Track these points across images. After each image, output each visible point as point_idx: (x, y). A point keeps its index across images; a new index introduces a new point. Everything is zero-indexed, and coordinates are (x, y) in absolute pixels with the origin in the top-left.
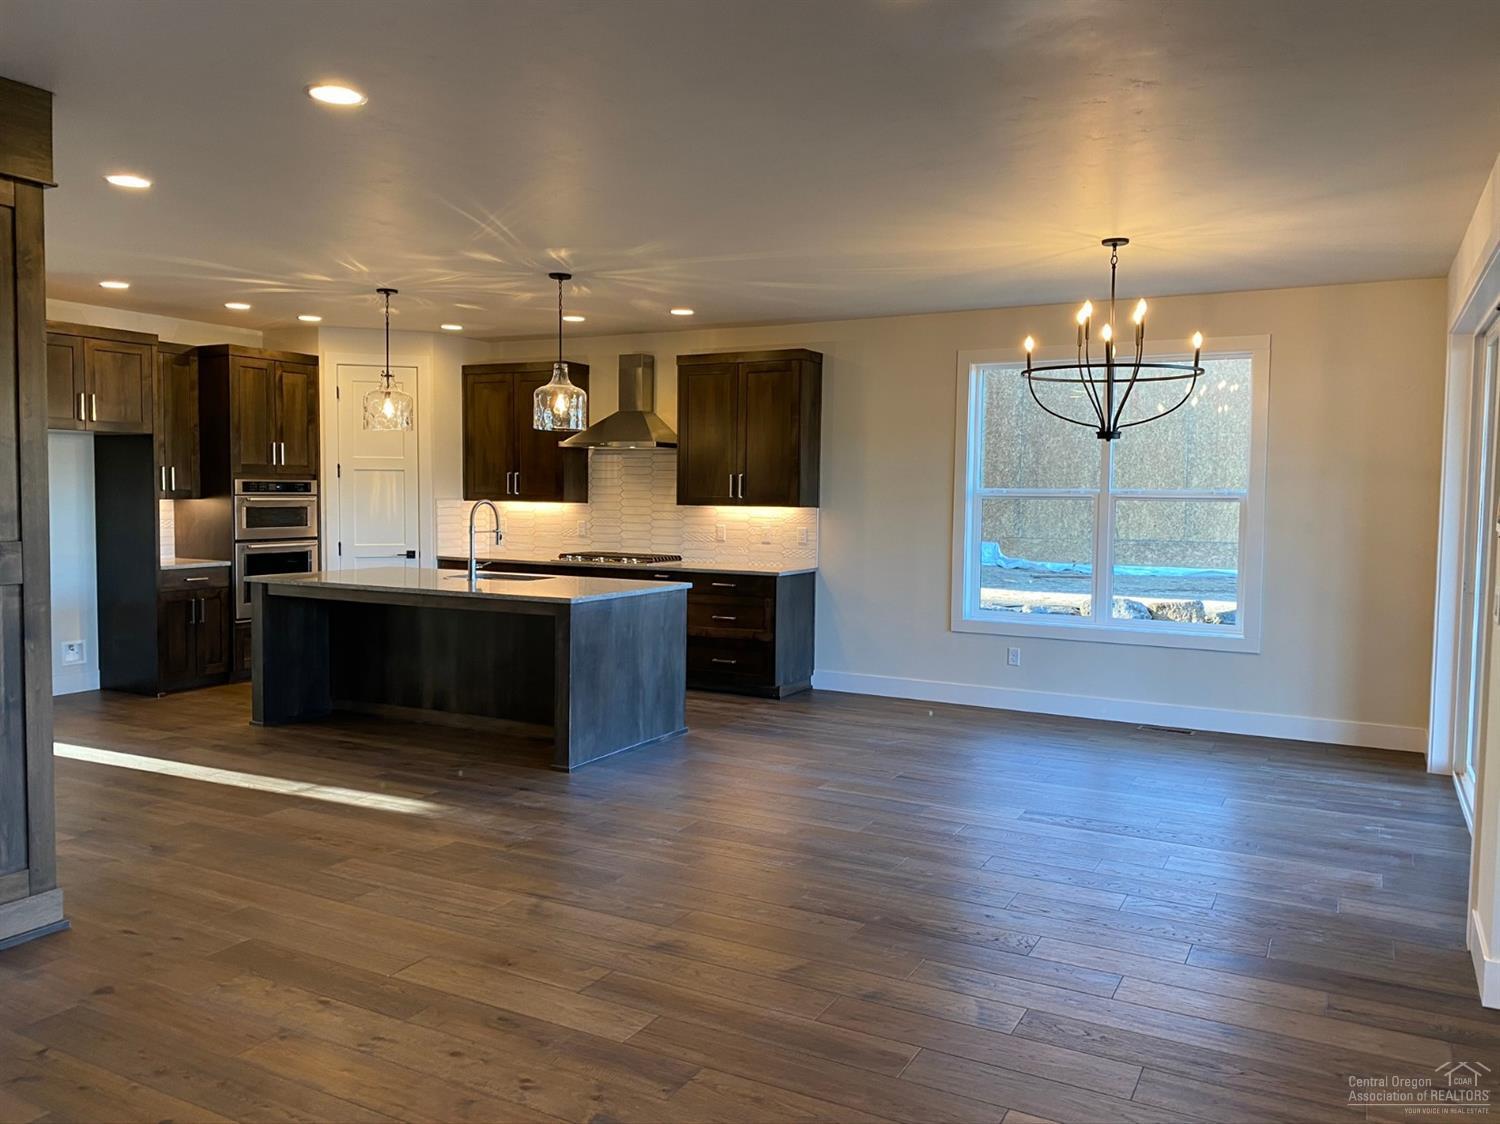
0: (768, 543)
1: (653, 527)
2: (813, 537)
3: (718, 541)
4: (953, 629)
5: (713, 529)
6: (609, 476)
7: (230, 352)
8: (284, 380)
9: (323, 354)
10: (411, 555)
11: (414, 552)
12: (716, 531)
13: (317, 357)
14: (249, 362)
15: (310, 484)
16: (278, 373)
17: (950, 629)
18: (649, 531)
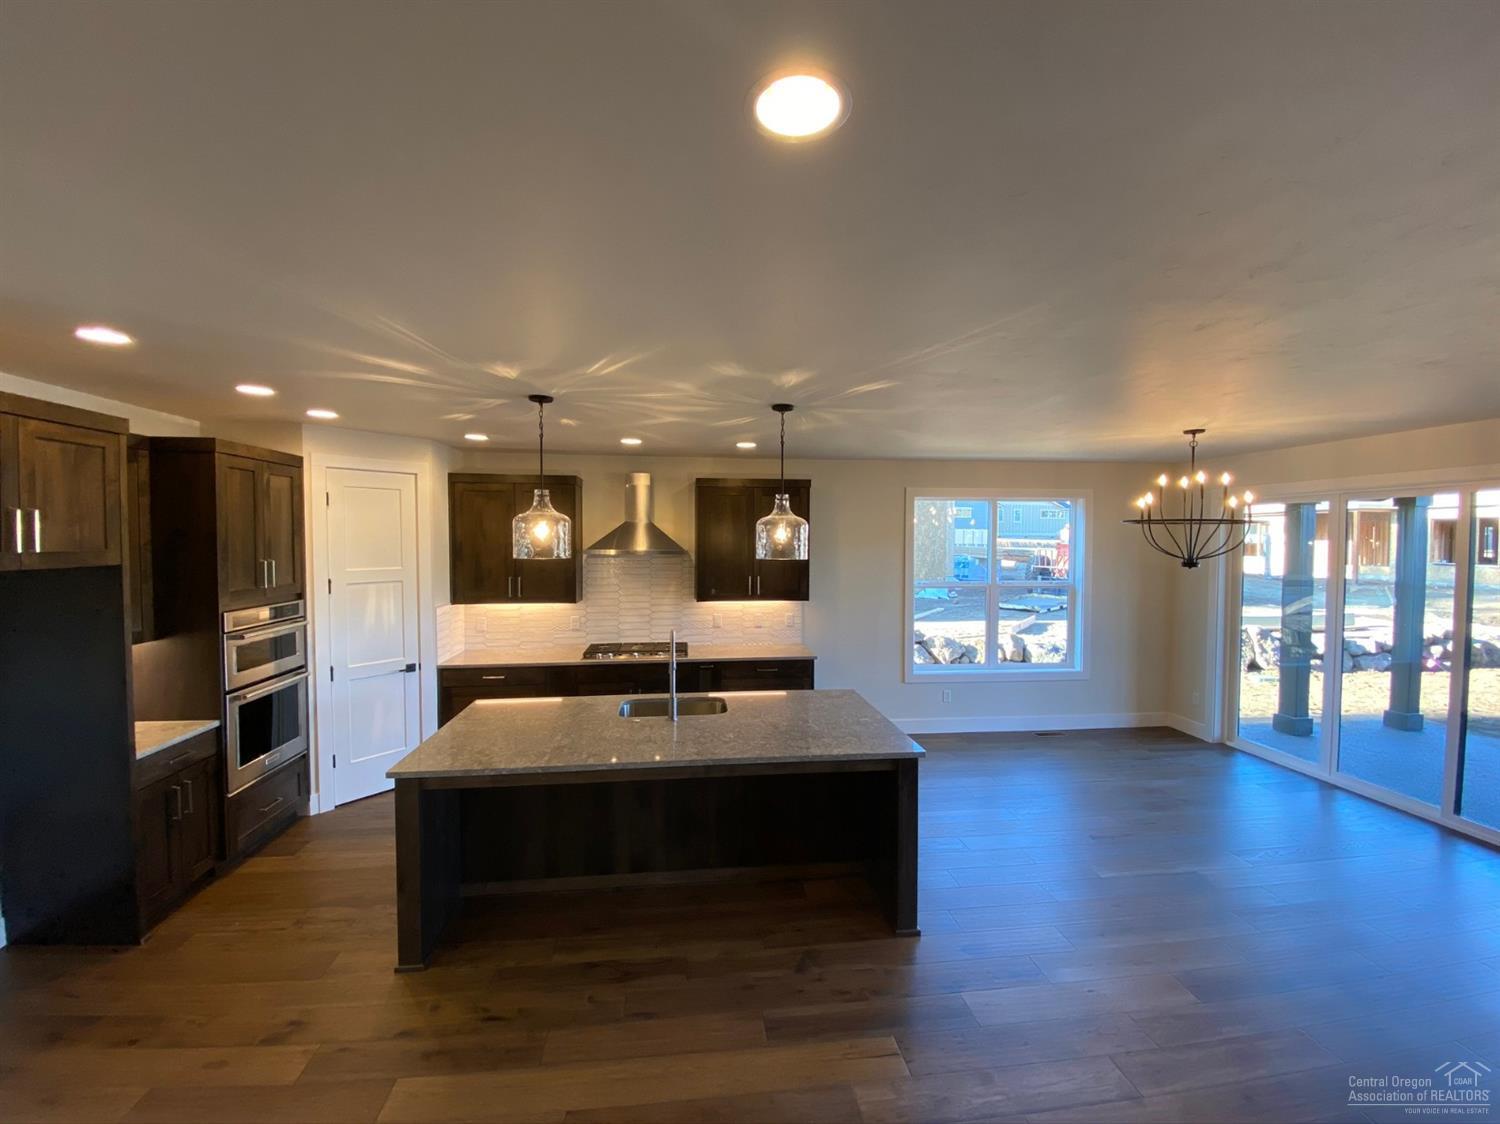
0: (760, 627)
1: (652, 619)
2: (798, 621)
3: (714, 627)
4: (907, 681)
5: (711, 618)
6: (605, 576)
7: (218, 449)
8: (271, 484)
9: (310, 455)
10: (411, 668)
11: (414, 665)
12: (714, 619)
13: (301, 459)
14: (237, 462)
15: (298, 604)
16: (266, 476)
17: (903, 681)
18: (648, 622)
